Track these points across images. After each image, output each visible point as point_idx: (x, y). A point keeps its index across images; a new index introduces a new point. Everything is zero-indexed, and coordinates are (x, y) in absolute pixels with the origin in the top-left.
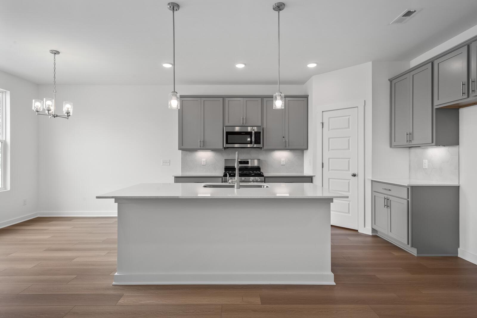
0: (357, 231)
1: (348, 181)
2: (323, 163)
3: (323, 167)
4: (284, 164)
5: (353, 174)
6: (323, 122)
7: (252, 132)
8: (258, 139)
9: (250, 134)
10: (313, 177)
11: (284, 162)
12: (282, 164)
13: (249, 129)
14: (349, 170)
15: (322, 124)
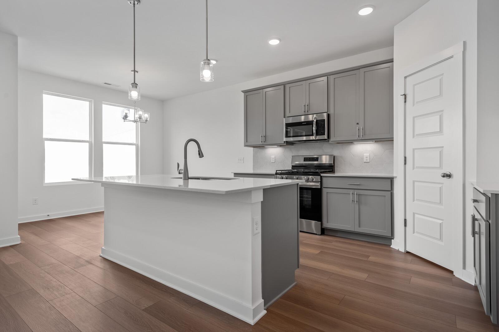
0: (452, 272)
1: (440, 185)
2: (405, 158)
3: (405, 164)
4: (368, 161)
5: (445, 174)
6: (407, 93)
7: (313, 121)
8: (322, 129)
9: (310, 123)
10: (394, 179)
11: (368, 158)
12: (365, 161)
13: (311, 118)
14: (441, 167)
15: (403, 97)
